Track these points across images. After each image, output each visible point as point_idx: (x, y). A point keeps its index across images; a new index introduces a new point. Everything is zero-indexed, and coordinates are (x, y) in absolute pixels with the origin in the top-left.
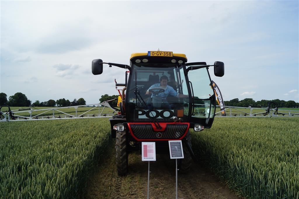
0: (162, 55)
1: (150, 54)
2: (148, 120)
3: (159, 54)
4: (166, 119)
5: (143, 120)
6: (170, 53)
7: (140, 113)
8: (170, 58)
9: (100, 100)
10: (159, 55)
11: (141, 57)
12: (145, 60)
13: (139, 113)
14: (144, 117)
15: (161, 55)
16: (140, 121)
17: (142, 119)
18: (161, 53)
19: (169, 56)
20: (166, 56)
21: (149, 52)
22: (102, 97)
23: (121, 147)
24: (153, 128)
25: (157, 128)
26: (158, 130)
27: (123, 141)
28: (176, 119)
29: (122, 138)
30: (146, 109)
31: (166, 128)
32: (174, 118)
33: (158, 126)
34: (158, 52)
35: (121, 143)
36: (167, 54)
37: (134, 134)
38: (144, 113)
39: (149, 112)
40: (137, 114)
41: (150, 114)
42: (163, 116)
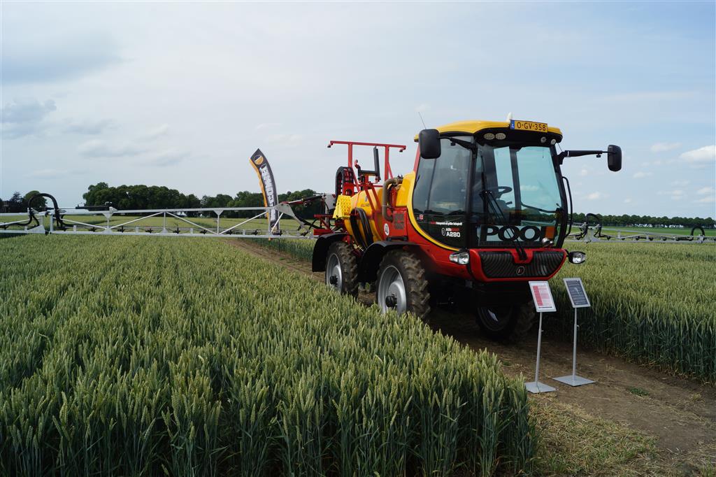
0: (533, 129)
1: (514, 125)
2: (501, 244)
3: (529, 127)
4: (528, 242)
5: (493, 245)
6: (545, 125)
7: (490, 230)
8: (540, 135)
9: (85, 196)
10: (529, 129)
11: (495, 130)
12: (501, 136)
13: (488, 232)
14: (495, 238)
15: (531, 127)
16: (489, 245)
17: (491, 242)
18: (530, 123)
19: (542, 131)
20: (538, 130)
21: (512, 121)
22: (89, 188)
23: (422, 295)
24: (513, 259)
25: (520, 259)
26: (521, 262)
27: (424, 284)
28: (547, 242)
29: (420, 278)
30: (500, 225)
31: (533, 258)
32: (545, 240)
33: (523, 256)
34: (526, 122)
35: (421, 288)
36: (539, 128)
37: (483, 269)
38: (496, 231)
39: (503, 230)
40: (484, 234)
41: (505, 233)
42: (523, 237)
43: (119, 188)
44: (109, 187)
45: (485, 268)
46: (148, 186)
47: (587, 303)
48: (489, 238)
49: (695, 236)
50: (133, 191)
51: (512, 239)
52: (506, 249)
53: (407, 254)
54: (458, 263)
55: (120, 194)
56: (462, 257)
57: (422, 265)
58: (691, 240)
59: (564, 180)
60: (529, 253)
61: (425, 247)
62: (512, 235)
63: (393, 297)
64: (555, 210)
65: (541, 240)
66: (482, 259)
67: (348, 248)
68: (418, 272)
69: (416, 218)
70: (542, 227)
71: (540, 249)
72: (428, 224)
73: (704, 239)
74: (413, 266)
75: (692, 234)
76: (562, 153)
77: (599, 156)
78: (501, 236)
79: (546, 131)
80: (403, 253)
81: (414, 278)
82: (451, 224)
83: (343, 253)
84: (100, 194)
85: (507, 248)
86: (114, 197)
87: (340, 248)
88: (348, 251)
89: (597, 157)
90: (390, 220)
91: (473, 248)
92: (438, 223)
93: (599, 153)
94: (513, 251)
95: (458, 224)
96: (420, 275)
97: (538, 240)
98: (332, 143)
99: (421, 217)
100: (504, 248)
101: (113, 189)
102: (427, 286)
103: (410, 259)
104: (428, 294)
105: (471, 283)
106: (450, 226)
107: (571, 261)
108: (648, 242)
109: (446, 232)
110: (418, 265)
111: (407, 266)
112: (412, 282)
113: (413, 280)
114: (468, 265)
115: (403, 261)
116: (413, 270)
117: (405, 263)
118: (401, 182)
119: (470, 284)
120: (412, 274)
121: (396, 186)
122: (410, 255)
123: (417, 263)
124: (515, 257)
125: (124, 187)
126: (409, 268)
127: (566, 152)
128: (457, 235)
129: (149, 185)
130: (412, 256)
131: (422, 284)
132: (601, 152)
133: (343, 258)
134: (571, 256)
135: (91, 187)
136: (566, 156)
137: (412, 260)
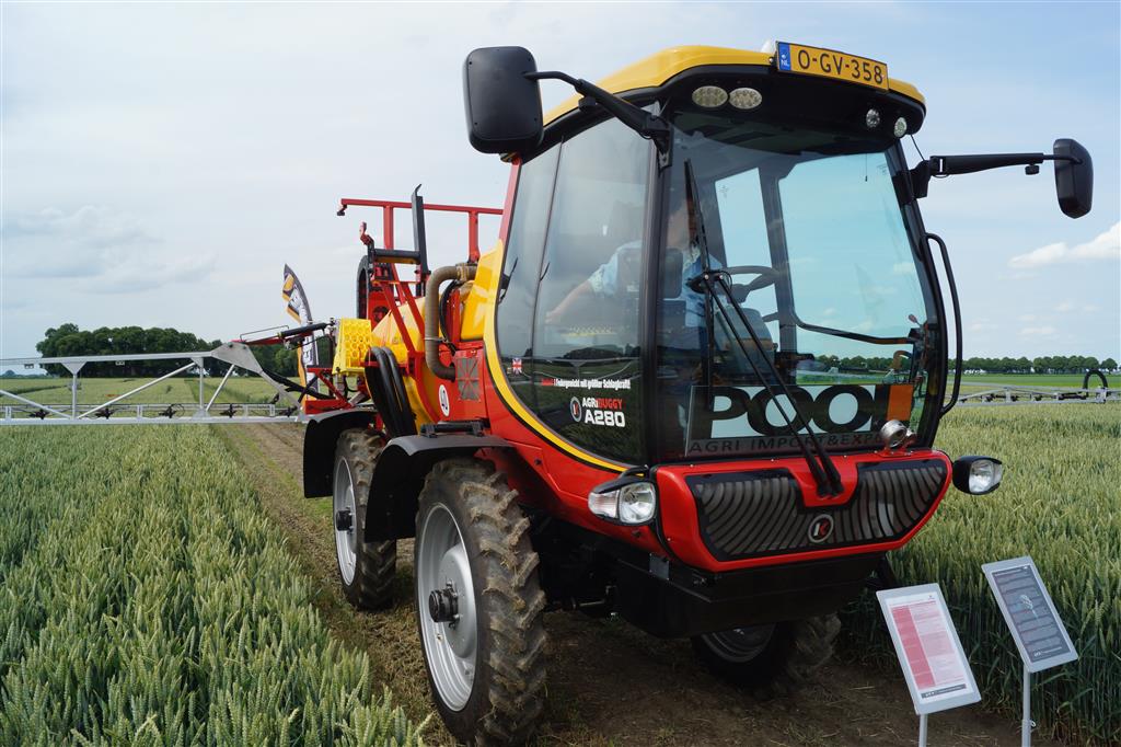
0: (846, 75)
1: (788, 59)
2: (756, 445)
3: (834, 69)
4: (839, 436)
5: (731, 450)
6: (880, 68)
7: (722, 403)
9: (41, 347)
10: (834, 74)
11: (728, 75)
12: (748, 98)
13: (716, 409)
14: (740, 427)
15: (839, 69)
16: (720, 452)
17: (727, 442)
18: (839, 58)
19: (872, 83)
20: (861, 80)
21: (783, 47)
22: (46, 334)
23: (521, 602)
24: (799, 491)
25: (821, 490)
26: (824, 500)
27: (525, 566)
28: (900, 433)
29: (514, 548)
30: (752, 383)
31: (859, 486)
32: (891, 428)
33: (827, 480)
34: (825, 53)
35: (516, 580)
36: (863, 74)
37: (702, 536)
38: (741, 405)
39: (762, 399)
40: (707, 415)
41: (771, 409)
42: (824, 421)
43: (97, 332)
44: (81, 330)
45: (709, 530)
46: (144, 329)
47: (1066, 650)
48: (721, 429)
49: (1091, 389)
50: (119, 337)
51: (791, 428)
52: (773, 463)
53: (479, 473)
54: (616, 523)
55: (98, 342)
56: (632, 499)
57: (523, 505)
58: (1084, 398)
59: (933, 245)
60: (847, 470)
61: (531, 452)
62: (792, 414)
63: (448, 593)
64: (906, 334)
65: (877, 428)
66: (698, 500)
67: (371, 444)
68: (508, 529)
69: (504, 369)
70: (879, 389)
71: (875, 456)
72: (534, 387)
73: (1108, 394)
74: (494, 510)
75: (1086, 387)
76: (923, 164)
77: (1032, 171)
78: (758, 421)
79: (884, 86)
80: (470, 471)
81: (495, 547)
82: (595, 384)
83: (357, 459)
84: (65, 343)
85: (777, 455)
86: (87, 347)
87: (352, 444)
88: (371, 451)
89: (1029, 172)
90: (449, 376)
91: (668, 461)
92: (561, 383)
93: (1032, 162)
94: (799, 467)
95: (617, 385)
96: (513, 539)
97: (867, 427)
98: (346, 203)
99: (517, 367)
100: (767, 456)
101: (87, 335)
102: (538, 567)
103: (486, 488)
104: (540, 595)
105: (666, 567)
106: (595, 393)
107: (963, 486)
108: (1009, 404)
109: (584, 409)
110: (511, 504)
111: (476, 511)
112: (493, 562)
113: (492, 554)
114: (655, 524)
115: (467, 494)
116: (492, 521)
117: (471, 499)
118: (472, 276)
119: (661, 570)
120: (491, 534)
121: (461, 285)
122: (488, 474)
123: (507, 497)
124: (803, 484)
125: (105, 330)
126: (481, 518)
127: (935, 159)
128: (614, 419)
129: (146, 327)
130: (493, 479)
131: (518, 567)
132: (1040, 158)
133: (358, 469)
134: (962, 473)
135: (50, 332)
136: (935, 172)
137: (494, 491)
